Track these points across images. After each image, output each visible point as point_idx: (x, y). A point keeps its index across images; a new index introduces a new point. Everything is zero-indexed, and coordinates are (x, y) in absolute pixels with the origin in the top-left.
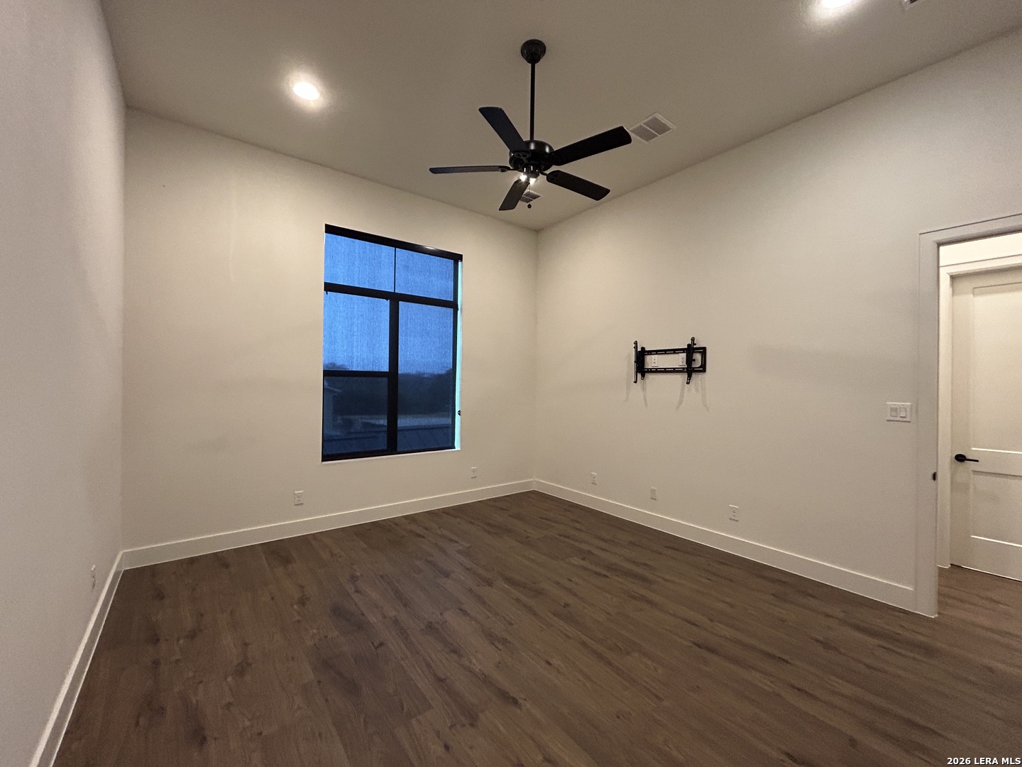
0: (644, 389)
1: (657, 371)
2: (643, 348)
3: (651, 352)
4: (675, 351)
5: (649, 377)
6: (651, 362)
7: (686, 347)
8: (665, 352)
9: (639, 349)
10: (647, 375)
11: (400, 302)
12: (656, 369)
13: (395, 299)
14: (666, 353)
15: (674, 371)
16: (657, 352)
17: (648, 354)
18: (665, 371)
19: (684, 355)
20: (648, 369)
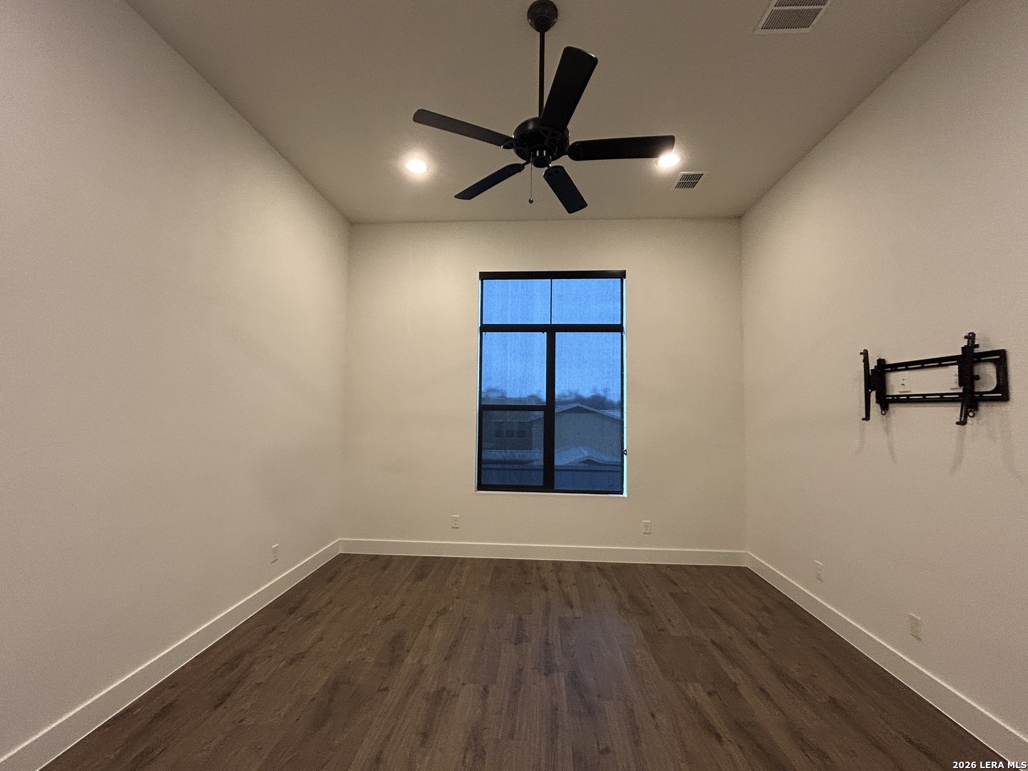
0: (887, 430)
1: (909, 400)
2: (881, 362)
3: (895, 367)
4: (940, 362)
5: (897, 410)
6: (898, 383)
7: (960, 353)
8: (923, 364)
9: (872, 366)
10: (892, 407)
11: (556, 333)
12: (908, 396)
13: (551, 330)
14: (923, 367)
15: (942, 399)
16: (907, 366)
17: (891, 371)
18: (924, 399)
19: (955, 369)
20: (893, 396)
